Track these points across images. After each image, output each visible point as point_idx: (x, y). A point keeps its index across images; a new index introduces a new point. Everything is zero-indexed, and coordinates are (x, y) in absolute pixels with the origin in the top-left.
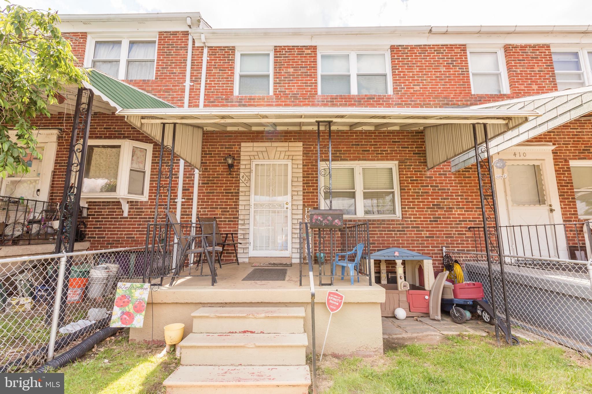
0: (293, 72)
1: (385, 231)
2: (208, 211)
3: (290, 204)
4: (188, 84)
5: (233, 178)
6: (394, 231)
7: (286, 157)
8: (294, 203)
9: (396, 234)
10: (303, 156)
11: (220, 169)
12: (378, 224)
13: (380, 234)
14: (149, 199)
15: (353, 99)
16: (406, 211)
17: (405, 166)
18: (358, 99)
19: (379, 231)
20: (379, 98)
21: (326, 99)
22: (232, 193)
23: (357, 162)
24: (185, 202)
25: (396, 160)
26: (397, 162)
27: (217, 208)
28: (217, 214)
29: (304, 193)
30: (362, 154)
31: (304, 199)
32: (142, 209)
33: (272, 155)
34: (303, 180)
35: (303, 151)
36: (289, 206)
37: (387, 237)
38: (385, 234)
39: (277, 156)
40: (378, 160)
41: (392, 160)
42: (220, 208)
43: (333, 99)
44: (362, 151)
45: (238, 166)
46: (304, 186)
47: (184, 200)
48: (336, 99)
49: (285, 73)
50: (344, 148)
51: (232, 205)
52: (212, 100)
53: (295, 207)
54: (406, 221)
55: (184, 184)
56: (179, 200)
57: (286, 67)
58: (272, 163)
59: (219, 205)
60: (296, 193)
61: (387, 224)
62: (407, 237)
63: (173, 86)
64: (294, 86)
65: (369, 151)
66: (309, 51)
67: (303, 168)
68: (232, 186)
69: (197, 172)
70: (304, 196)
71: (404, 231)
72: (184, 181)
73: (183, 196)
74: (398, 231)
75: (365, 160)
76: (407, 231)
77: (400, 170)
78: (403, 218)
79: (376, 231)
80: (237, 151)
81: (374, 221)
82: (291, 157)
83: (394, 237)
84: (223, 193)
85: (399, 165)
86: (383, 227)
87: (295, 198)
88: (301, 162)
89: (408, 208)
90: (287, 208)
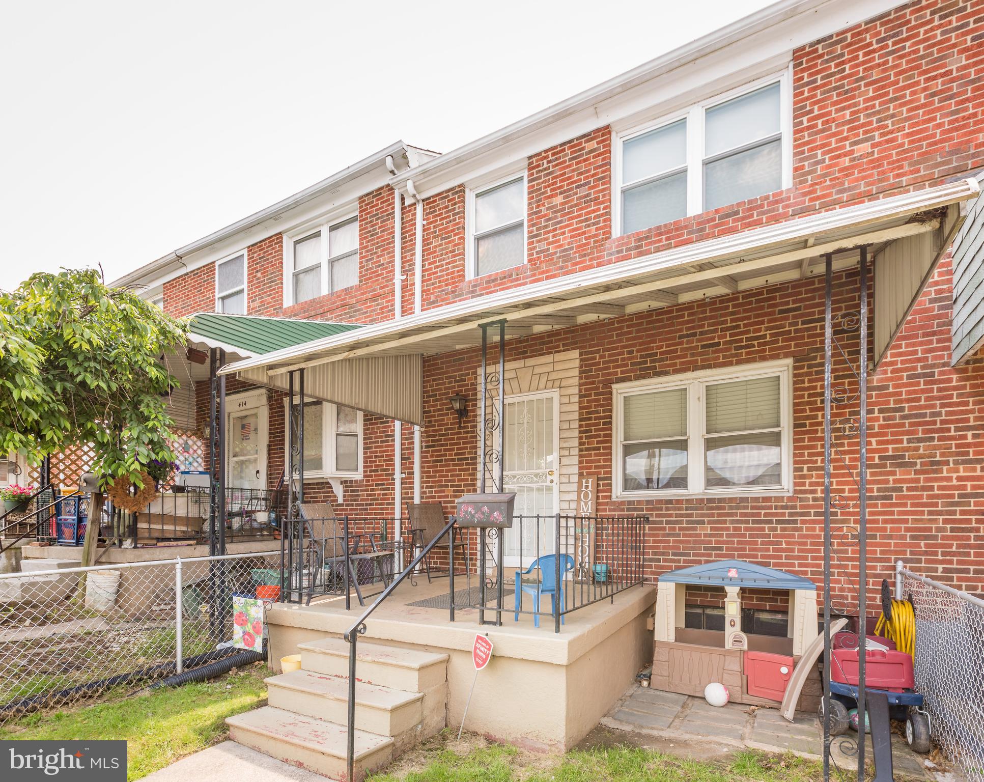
0: (562, 204)
1: (747, 522)
2: (436, 492)
3: (556, 473)
4: (398, 278)
5: (467, 432)
6: (770, 522)
7: (550, 384)
8: (565, 471)
9: (775, 529)
10: (580, 378)
11: (450, 419)
12: (731, 508)
13: (735, 529)
14: (365, 476)
15: (686, 227)
16: (803, 477)
17: (810, 367)
18: (699, 224)
19: (732, 522)
20: (750, 209)
21: (627, 243)
22: (467, 459)
23: (689, 375)
24: (406, 478)
25: (786, 356)
26: (789, 361)
27: (447, 486)
28: (447, 496)
29: (581, 450)
30: (700, 354)
31: (580, 462)
32: (357, 491)
33: (525, 385)
34: (581, 426)
35: (581, 367)
36: (555, 477)
37: (751, 536)
38: (746, 529)
39: (534, 383)
40: (739, 362)
41: (776, 357)
42: (452, 486)
43: (640, 240)
44: (703, 347)
45: (474, 411)
46: (580, 438)
47: (404, 476)
48: (647, 238)
49: (548, 209)
50: (661, 347)
51: (466, 480)
52: (433, 298)
53: (565, 480)
54: (801, 500)
55: (402, 449)
56: (398, 476)
57: (549, 197)
58: (525, 399)
59: (449, 481)
60: (567, 453)
61: (753, 508)
62: (800, 536)
63: (381, 288)
64: (564, 233)
65: (718, 344)
66: (593, 144)
67: (580, 402)
68: (466, 448)
69: (417, 428)
70: (580, 456)
71: (795, 522)
72: (402, 444)
73: (403, 469)
74: (778, 522)
75: (709, 367)
76: (803, 522)
77: (797, 379)
78: (795, 492)
79: (725, 522)
80: (472, 384)
81: (720, 500)
82: (557, 384)
83: (768, 536)
84: (453, 460)
85: (795, 368)
86: (742, 515)
87: (565, 461)
88: (576, 390)
89: (809, 469)
90: (552, 481)
